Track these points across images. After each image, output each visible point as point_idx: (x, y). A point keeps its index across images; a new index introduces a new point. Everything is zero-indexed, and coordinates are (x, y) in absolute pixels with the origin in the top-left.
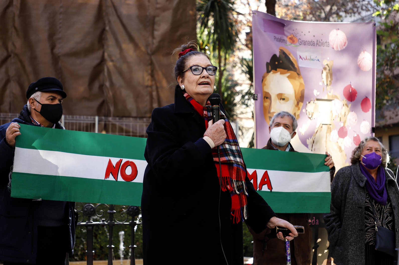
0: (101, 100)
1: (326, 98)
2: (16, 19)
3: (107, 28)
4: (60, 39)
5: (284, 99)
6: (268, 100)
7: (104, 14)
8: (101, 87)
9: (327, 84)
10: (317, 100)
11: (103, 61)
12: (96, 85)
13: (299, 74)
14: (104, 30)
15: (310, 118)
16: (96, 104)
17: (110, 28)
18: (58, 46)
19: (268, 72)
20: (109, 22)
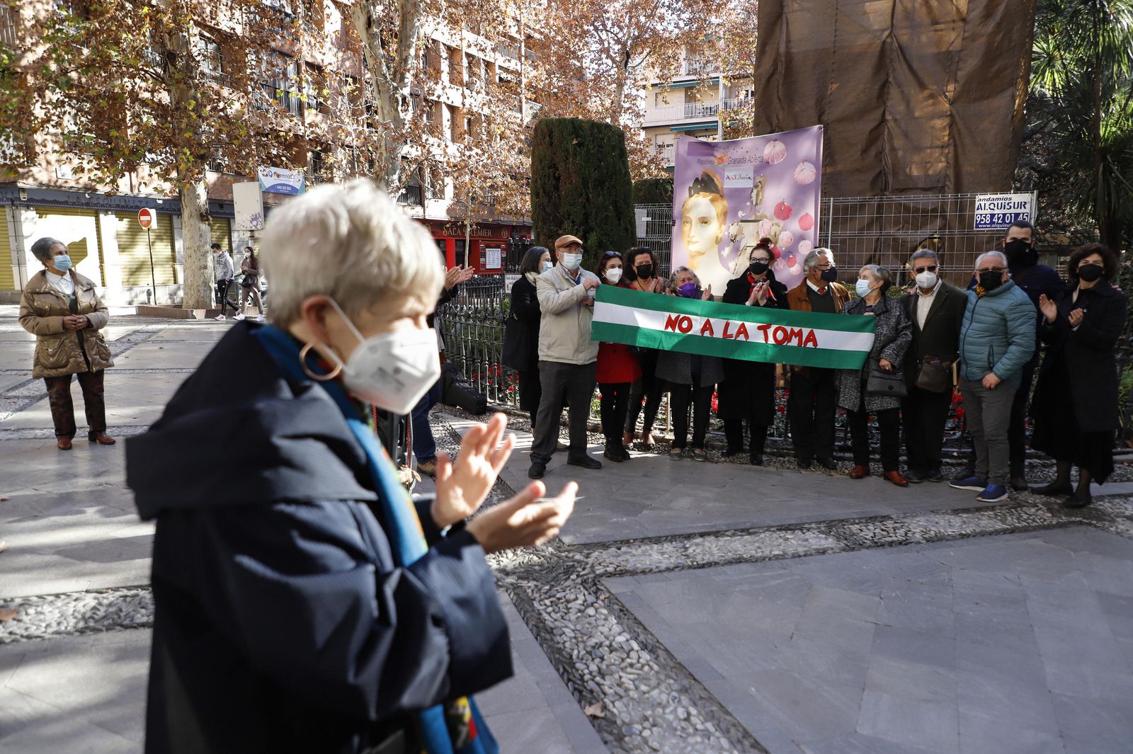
0: (877, 171)
1: (753, 218)
2: (780, 87)
3: (891, 79)
4: (830, 102)
5: (706, 223)
6: (688, 225)
7: (888, 61)
8: (880, 154)
9: (757, 204)
10: (742, 221)
11: (883, 121)
12: (873, 152)
13: (722, 196)
14: (886, 82)
15: (732, 241)
16: (870, 176)
17: (894, 78)
18: (827, 112)
19: (691, 196)
20: (894, 70)
